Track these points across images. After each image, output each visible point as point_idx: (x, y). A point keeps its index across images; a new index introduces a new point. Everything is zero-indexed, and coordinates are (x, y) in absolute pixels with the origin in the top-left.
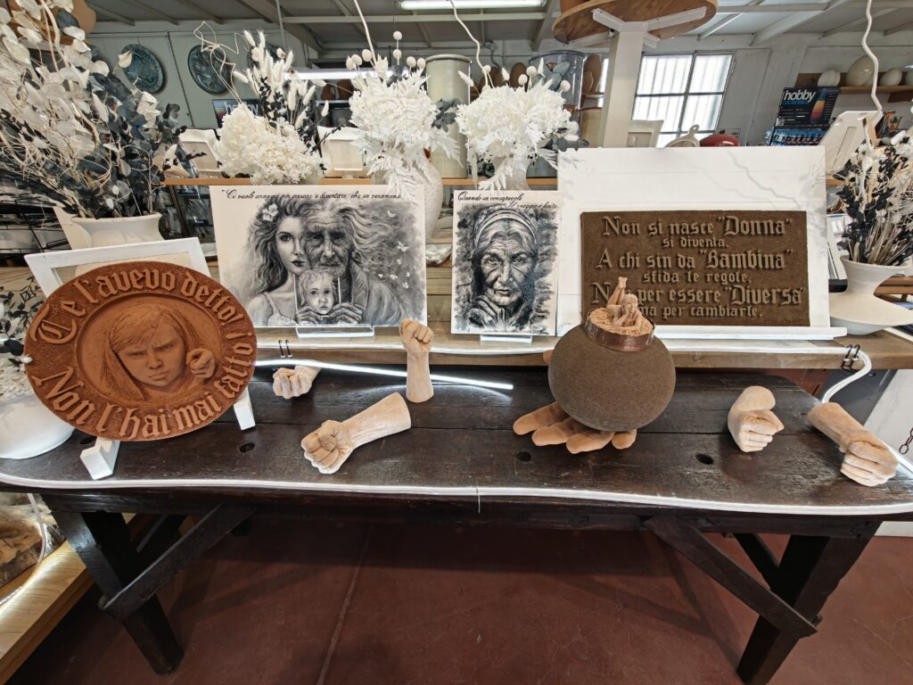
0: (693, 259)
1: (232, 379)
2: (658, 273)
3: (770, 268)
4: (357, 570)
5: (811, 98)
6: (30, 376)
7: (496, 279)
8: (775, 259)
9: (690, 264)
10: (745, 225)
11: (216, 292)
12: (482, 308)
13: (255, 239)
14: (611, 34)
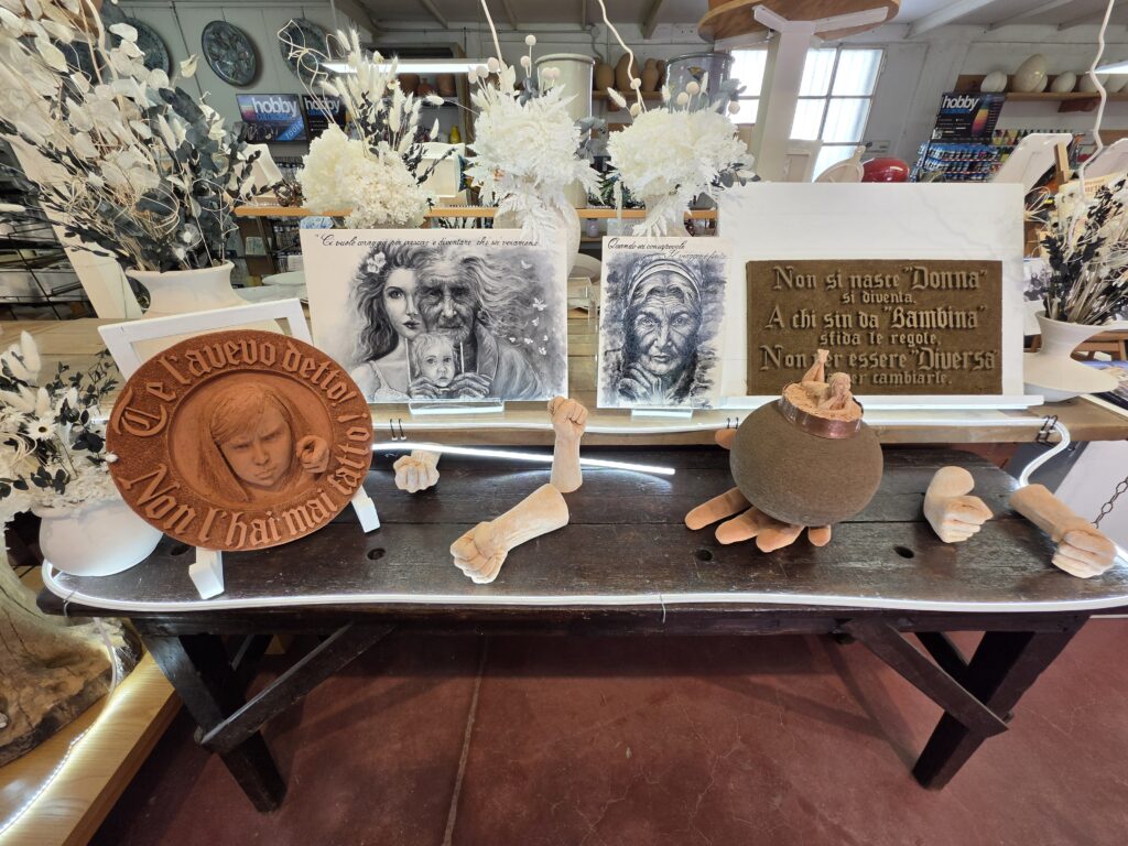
0: (876, 317)
1: (348, 472)
2: (836, 334)
3: (961, 328)
4: (478, 681)
5: (973, 106)
6: (115, 477)
7: (652, 344)
8: (967, 317)
9: (874, 323)
10: (935, 277)
11: (324, 366)
12: (634, 378)
13: (357, 295)
14: (770, 35)
